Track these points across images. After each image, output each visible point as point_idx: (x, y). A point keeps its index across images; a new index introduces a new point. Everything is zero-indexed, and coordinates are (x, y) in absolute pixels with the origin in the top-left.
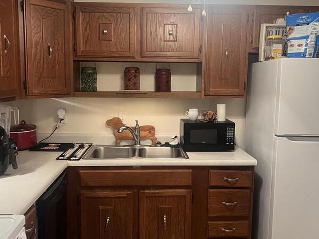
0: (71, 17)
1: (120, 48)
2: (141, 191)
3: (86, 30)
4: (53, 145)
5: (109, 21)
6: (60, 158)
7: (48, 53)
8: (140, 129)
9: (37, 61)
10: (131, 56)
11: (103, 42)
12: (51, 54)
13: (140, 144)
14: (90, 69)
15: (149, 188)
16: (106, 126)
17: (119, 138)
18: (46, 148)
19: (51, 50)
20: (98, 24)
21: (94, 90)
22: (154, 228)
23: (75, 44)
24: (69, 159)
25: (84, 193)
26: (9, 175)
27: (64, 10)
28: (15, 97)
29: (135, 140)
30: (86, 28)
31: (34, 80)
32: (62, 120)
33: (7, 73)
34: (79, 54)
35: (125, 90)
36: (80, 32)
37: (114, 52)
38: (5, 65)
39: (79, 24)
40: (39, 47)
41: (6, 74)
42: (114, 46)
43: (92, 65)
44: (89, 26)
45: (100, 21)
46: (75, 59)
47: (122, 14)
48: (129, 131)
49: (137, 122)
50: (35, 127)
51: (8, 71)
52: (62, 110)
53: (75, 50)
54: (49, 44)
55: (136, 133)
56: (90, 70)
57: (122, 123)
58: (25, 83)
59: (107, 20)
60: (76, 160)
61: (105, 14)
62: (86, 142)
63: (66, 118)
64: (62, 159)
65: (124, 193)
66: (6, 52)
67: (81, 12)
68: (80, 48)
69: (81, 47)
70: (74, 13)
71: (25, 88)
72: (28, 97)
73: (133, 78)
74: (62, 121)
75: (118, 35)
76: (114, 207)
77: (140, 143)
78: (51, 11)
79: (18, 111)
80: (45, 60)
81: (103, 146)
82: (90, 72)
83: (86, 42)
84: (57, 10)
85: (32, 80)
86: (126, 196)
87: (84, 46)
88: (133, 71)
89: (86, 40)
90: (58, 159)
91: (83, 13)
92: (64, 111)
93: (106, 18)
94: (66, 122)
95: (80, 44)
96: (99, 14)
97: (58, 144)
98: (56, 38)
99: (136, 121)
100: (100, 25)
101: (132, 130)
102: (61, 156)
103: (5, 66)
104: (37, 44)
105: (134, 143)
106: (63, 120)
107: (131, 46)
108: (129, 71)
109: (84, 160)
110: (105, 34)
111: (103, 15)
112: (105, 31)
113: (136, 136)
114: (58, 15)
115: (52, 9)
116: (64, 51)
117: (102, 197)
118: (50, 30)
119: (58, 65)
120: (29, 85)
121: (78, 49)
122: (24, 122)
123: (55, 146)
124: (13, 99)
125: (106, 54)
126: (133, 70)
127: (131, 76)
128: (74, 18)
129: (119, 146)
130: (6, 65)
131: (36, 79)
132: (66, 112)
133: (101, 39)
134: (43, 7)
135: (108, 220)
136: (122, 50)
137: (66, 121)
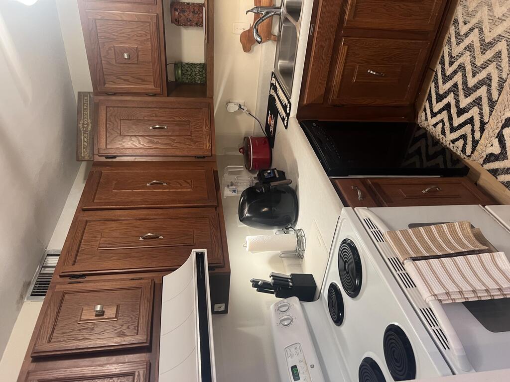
0: (114, 98)
1: (146, 35)
2: (345, 25)
3: (128, 81)
4: (269, 118)
5: (111, 50)
6: (286, 125)
7: (161, 130)
8: (258, 5)
9: (172, 143)
10: (155, 21)
11: (140, 59)
12: (162, 127)
13: (280, 8)
14: (176, 72)
15: (343, 13)
16: (251, 53)
17: (268, 36)
18: (272, 129)
19: (157, 126)
20: (117, 65)
21: (203, 66)
22: (400, 7)
23: (147, 95)
24: (288, 115)
25: (332, 99)
26: (297, 187)
27: (107, 107)
28: (214, 171)
29: (273, 15)
30: (124, 80)
31: (194, 147)
32: (240, 107)
33: (188, 183)
34: (159, 90)
35: (202, 26)
36: (131, 88)
37: (152, 44)
38: (179, 186)
39: (122, 88)
40: (155, 140)
41: (190, 185)
42: (145, 44)
43: (171, 68)
44: (122, 77)
45: (113, 62)
46: (166, 95)
47: (98, 31)
48: (260, 25)
49: (248, 11)
50: (246, 139)
51: (186, 182)
52: (228, 107)
53: (155, 95)
54: (151, 128)
55: (263, 13)
56: (178, 72)
57: (248, 30)
58: (198, 157)
59: (109, 51)
60: (290, 108)
61: (102, 55)
62: (269, 80)
63: (237, 101)
64: (287, 123)
65: (343, 49)
66: (165, 184)
67: (105, 85)
68: (151, 89)
69: (150, 87)
70: (107, 94)
71: (204, 157)
72: (213, 153)
73: (186, 14)
74: (242, 107)
75: (129, 38)
76: (358, 63)
77: (278, 8)
78: (110, 123)
79: (228, 166)
80: (170, 134)
81: (277, 61)
82: (180, 72)
83: (143, 80)
84: (108, 116)
85: (193, 150)
86: (346, 47)
87: (148, 83)
88: (177, 13)
89: (140, 80)
90: (286, 127)
91: (106, 82)
92: (230, 104)
93: (108, 53)
94: (243, 101)
95: (146, 89)
96: (103, 62)
97: (268, 113)
98: (142, 118)
99: (247, 13)
100: (117, 61)
101: (258, 19)
102: (283, 120)
103: (181, 185)
104: (150, 142)
105: (278, 16)
106: (240, 105)
107: (142, 20)
108: (176, 20)
109: (292, 97)
110: (129, 56)
111: (103, 57)
112: (126, 56)
113: (267, 13)
114: (114, 114)
115: (108, 122)
116: (158, 109)
117: (342, 79)
118: (134, 126)
119: (175, 118)
120: (200, 153)
121: (153, 91)
122: (241, 148)
123: (271, 117)
124: (216, 173)
125: (156, 55)
126: (175, 13)
127: (183, 17)
128: (115, 94)
129: (280, 36)
130: (179, 184)
131: (193, 144)
132: (231, 101)
133: (136, 62)
134: (108, 133)
135: (371, 72)
136: (148, 33)
137: (241, 102)
